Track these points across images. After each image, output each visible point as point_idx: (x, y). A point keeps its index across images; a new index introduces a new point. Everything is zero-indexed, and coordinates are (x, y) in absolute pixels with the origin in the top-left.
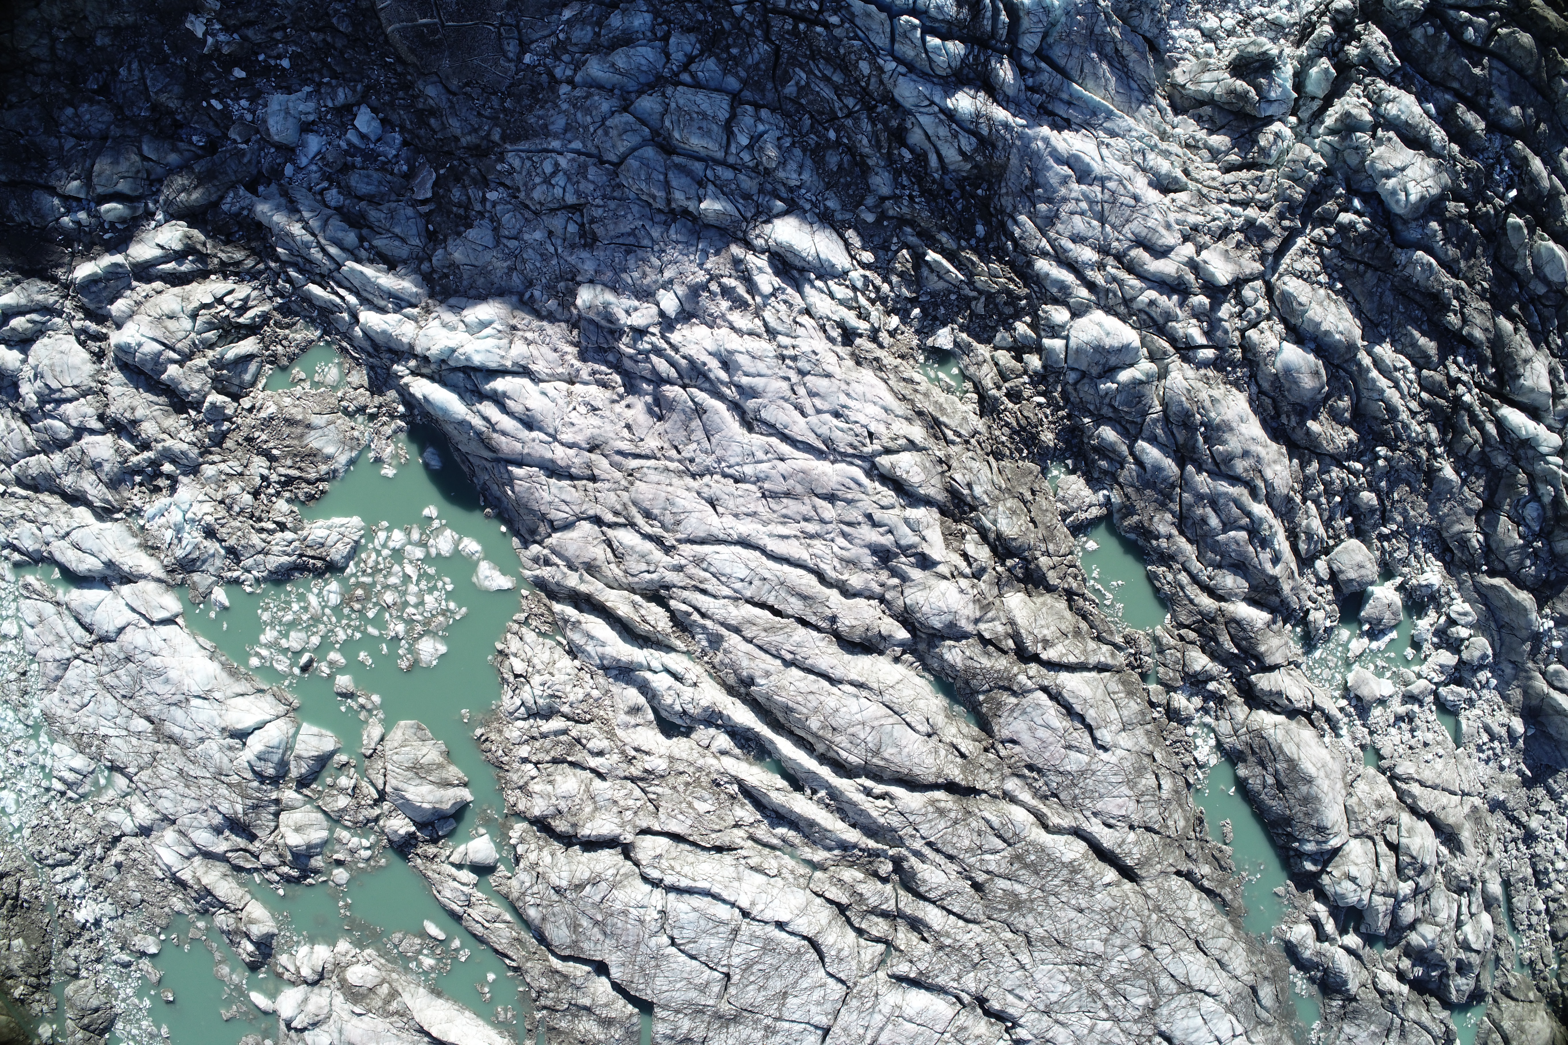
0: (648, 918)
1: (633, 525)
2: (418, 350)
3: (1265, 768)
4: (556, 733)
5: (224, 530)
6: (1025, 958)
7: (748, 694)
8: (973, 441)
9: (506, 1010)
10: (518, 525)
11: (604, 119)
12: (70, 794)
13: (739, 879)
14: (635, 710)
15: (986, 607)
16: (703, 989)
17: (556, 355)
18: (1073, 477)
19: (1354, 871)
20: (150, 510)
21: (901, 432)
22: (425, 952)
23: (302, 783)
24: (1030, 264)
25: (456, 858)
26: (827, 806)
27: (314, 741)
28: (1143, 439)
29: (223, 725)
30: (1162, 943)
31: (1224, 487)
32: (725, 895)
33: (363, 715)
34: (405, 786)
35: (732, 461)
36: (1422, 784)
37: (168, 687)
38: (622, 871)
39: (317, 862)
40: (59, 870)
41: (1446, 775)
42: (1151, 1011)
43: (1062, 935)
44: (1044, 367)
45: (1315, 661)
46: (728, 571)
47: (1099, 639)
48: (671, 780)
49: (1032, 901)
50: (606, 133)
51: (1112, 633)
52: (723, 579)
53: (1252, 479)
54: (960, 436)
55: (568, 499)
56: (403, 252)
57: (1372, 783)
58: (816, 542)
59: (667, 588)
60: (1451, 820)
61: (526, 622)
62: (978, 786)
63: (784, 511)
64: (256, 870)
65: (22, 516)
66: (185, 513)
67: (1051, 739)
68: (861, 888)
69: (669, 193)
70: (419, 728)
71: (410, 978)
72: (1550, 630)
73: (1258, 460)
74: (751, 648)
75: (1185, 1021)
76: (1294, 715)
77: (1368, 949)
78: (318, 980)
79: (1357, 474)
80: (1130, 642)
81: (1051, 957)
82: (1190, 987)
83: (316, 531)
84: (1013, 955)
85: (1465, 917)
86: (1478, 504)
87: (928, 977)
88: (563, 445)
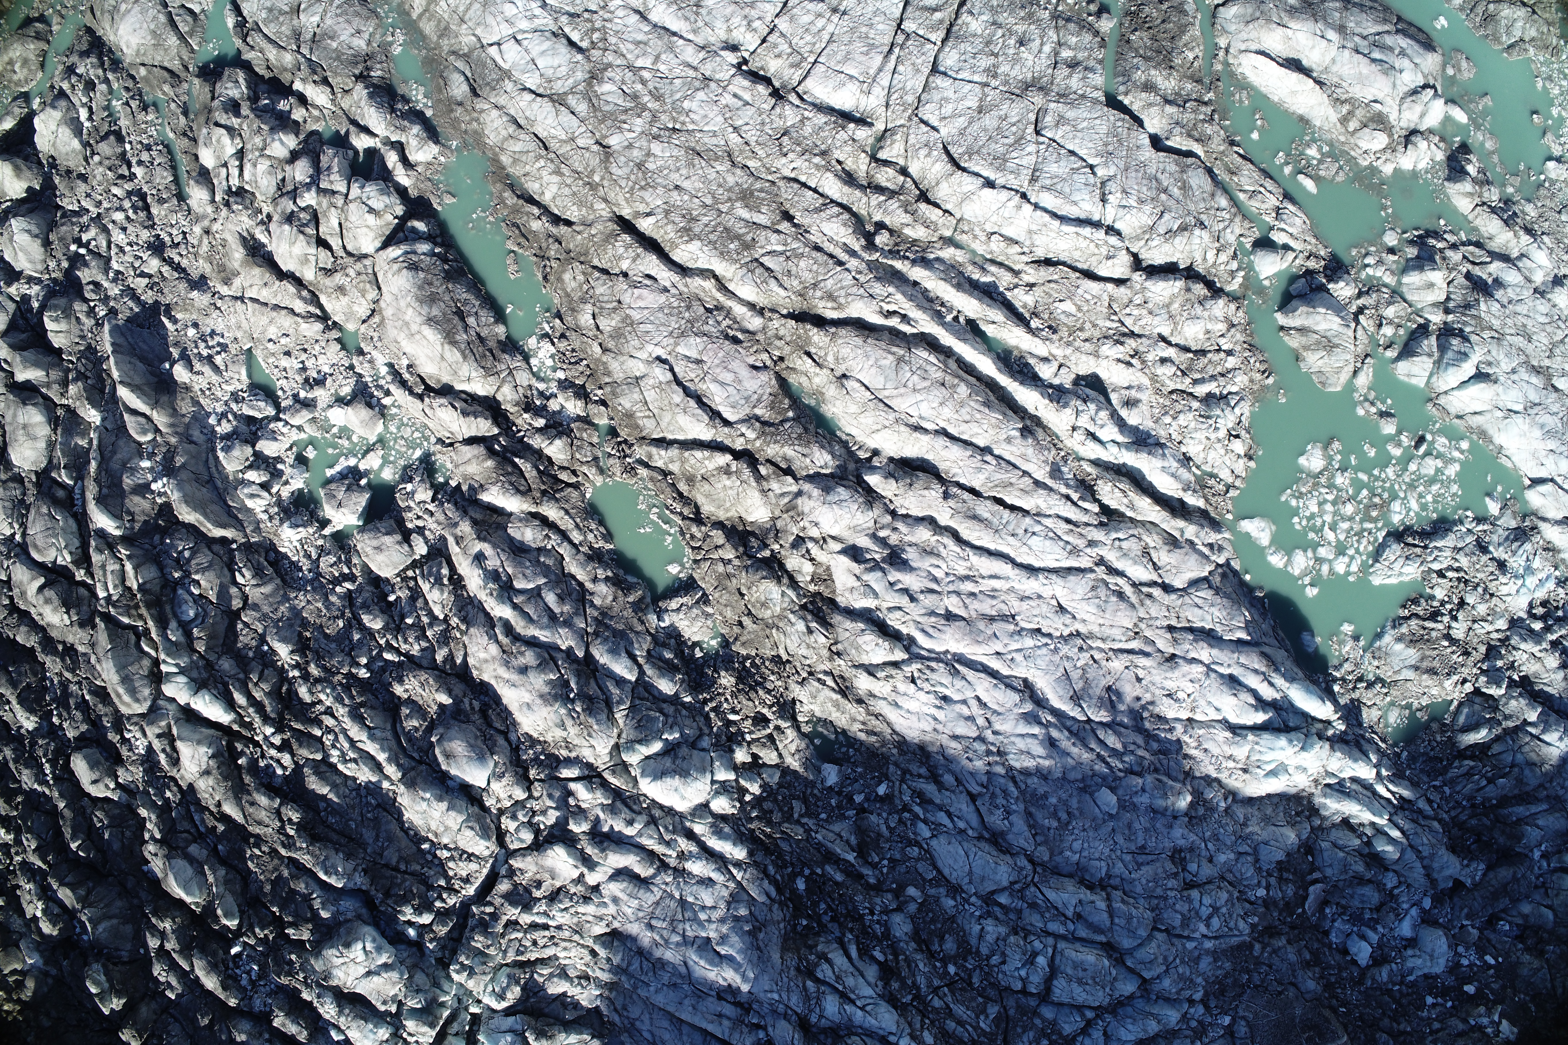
0: (1119, 195)
1: (1134, 585)
2: (1327, 745)
3: (478, 335)
4: (1202, 381)
5: (1491, 569)
6: (734, 138)
7: (1023, 418)
8: (805, 675)
9: (1241, 101)
10: (1235, 581)
11: (1167, 971)
13: (1030, 232)
14: (1130, 404)
15: (790, 508)
16: (1061, 121)
17: (1205, 746)
18: (695, 639)
19: (371, 219)
20: (1550, 585)
21: (881, 683)
23: (1423, 330)
24: (751, 854)
25: (1291, 255)
26: (943, 305)
27: (1415, 370)
28: (630, 682)
29: (1496, 387)
30: (587, 149)
31: (543, 636)
32: (1047, 217)
33: (1372, 395)
34: (1341, 329)
35: (1044, 651)
36: (291, 311)
37: (1541, 421)
38: (1143, 242)
39: (1412, 252)
41: (264, 320)
42: (594, 77)
43: (696, 162)
44: (732, 751)
45: (420, 445)
46: (1048, 543)
47: (665, 473)
48: (1097, 334)
49: (730, 199)
50: (1165, 958)
51: (652, 479)
52: (1051, 534)
53: (512, 644)
54: (819, 680)
55: (1195, 610)
56: (1335, 834)
57: (349, 315)
58: (962, 571)
59: (1101, 524)
60: (257, 271)
61: (1228, 487)
62: (791, 323)
63: (994, 602)
64: (1464, 245)
66: (1523, 586)
67: (718, 370)
68: (907, 218)
69: (1108, 906)
70: (1323, 384)
71: (1328, 136)
72: (155, 480)
73: (507, 664)
74: (1025, 467)
75: (556, 64)
76: (446, 391)
77: (343, 132)
78: (1411, 136)
79: (390, 647)
80: (630, 470)
81: (706, 140)
82: (553, 101)
83: (1412, 571)
84: (747, 143)
85: (234, 164)
86: (247, 617)
87: (835, 123)
88: (1201, 662)
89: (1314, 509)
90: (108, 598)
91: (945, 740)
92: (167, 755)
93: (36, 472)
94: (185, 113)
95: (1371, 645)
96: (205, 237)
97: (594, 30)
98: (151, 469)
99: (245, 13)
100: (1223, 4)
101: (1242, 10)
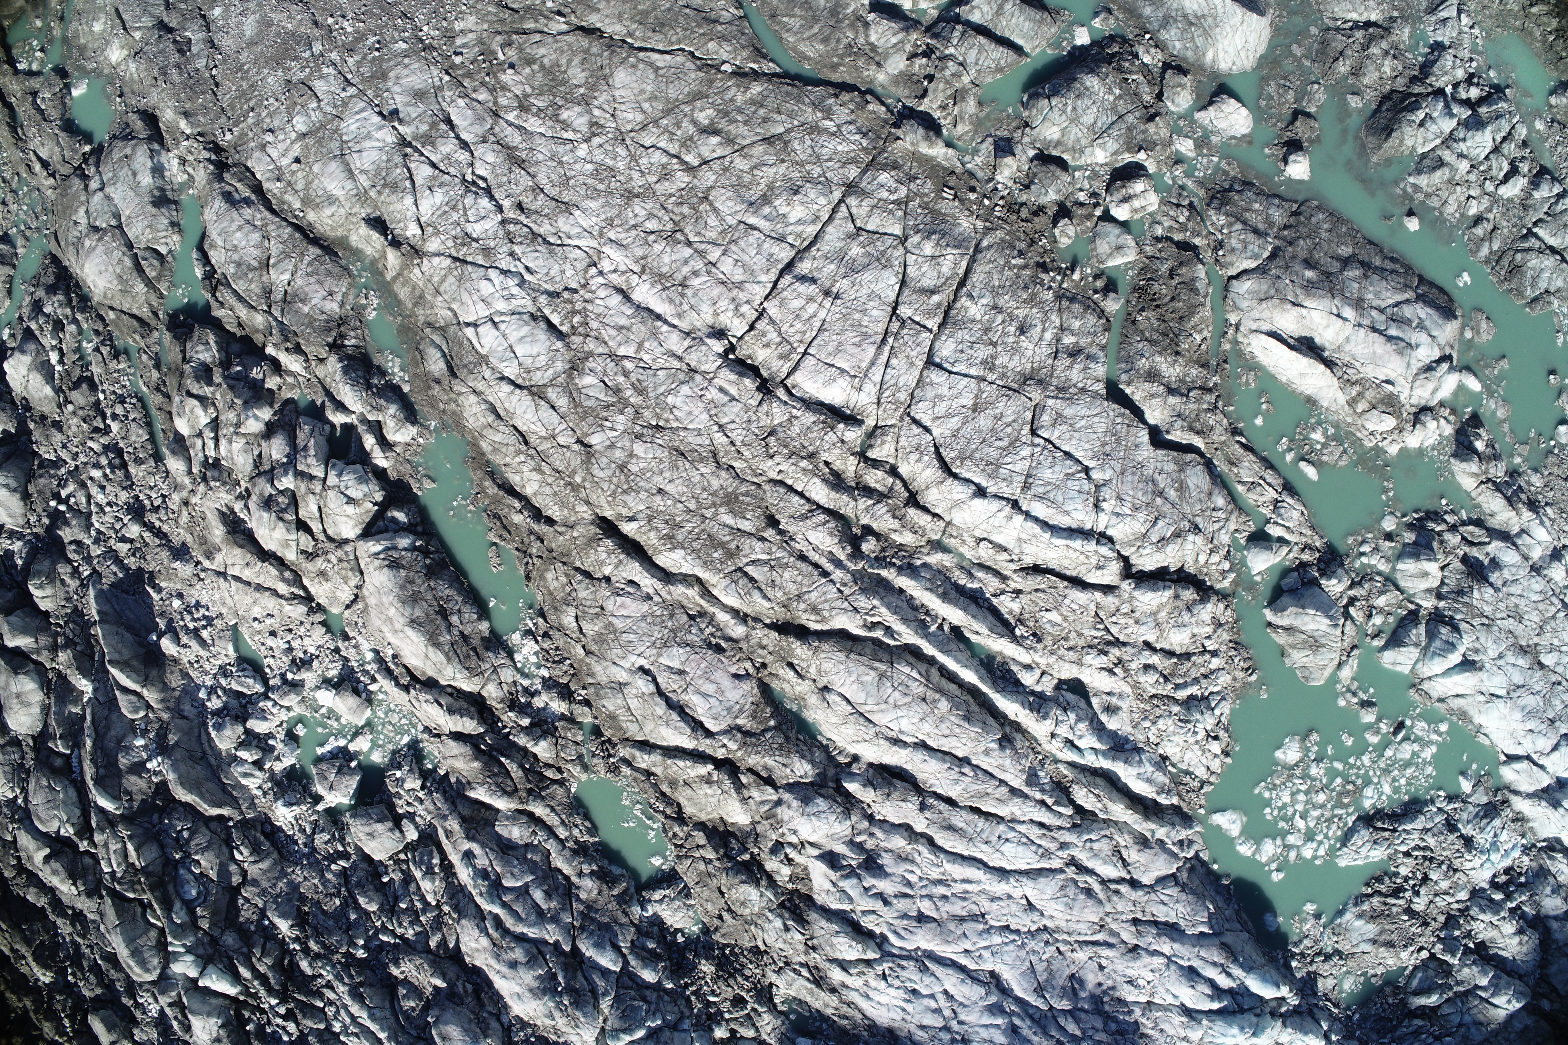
0: (1113, 502)
1: (1104, 882)
2: (1279, 1024)
3: (462, 633)
4: (1185, 686)
5: (1457, 847)
6: (720, 438)
7: (1002, 725)
8: (781, 964)
9: (1247, 383)
10: (1203, 872)
14: (1111, 710)
15: (770, 816)
16: (1059, 419)
17: (1161, 1027)
18: (678, 926)
19: (350, 509)
21: (853, 978)
22: (1319, 447)
23: (1414, 617)
25: (1285, 550)
26: (927, 613)
27: (1400, 659)
28: (614, 972)
29: (1480, 674)
30: (567, 447)
31: (532, 933)
32: (1037, 529)
34: (1326, 630)
35: (1011, 947)
36: (275, 593)
37: (1522, 704)
38: (1135, 548)
39: (1409, 537)
41: (248, 600)
42: (575, 368)
43: (680, 464)
44: (712, 1030)
45: (407, 732)
46: (1020, 849)
47: (648, 774)
48: (1082, 642)
49: (714, 504)
51: (635, 779)
52: (1024, 840)
53: (503, 937)
54: (795, 970)
55: (1160, 907)
57: (333, 599)
58: (935, 874)
59: (1075, 826)
60: (238, 551)
61: (1203, 783)
62: (774, 635)
63: (965, 904)
64: (1464, 523)
66: (1488, 860)
67: (700, 682)
68: (895, 524)
70: (1306, 678)
71: (1335, 418)
72: (149, 759)
73: (497, 957)
74: (1002, 776)
75: (534, 353)
76: (430, 685)
77: (319, 403)
78: (1422, 413)
79: (384, 929)
80: (614, 769)
81: (690, 439)
82: (532, 394)
84: (732, 443)
85: (209, 434)
86: (247, 892)
87: (824, 422)
88: (1162, 954)
89: (1287, 799)
90: (113, 873)
91: (913, 1028)
92: (179, 1022)
93: (33, 737)
94: (158, 366)
95: (1332, 921)
96: (184, 509)
97: (575, 312)
98: (145, 747)
99: (213, 262)
100: (1237, 277)
101: (1256, 286)
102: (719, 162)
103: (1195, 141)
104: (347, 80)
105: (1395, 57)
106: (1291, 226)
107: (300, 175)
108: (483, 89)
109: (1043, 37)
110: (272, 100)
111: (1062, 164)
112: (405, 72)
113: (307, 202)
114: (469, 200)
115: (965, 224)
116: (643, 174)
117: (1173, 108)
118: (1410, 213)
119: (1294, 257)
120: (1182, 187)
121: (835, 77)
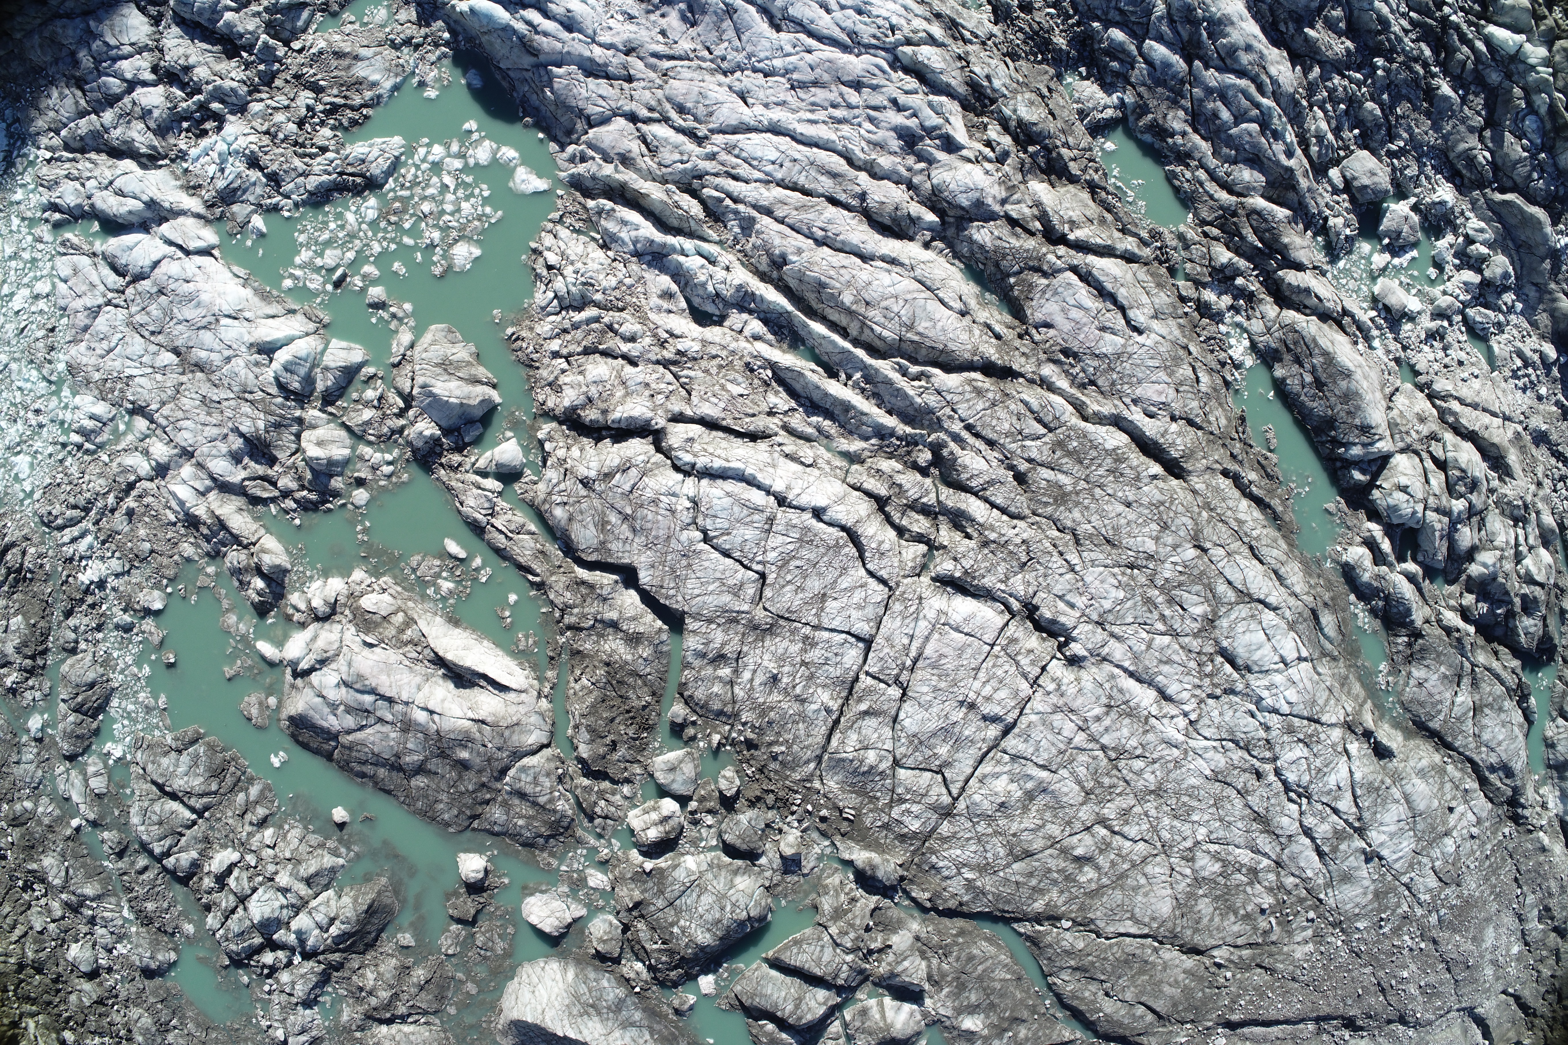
0: (679, 508)
1: (666, 120)
3: (1301, 365)
4: (588, 321)
5: (267, 158)
6: (1074, 558)
7: (781, 279)
8: (989, 43)
9: (527, 637)
10: (555, 128)
12: (87, 445)
14: (667, 295)
15: (1012, 189)
16: (736, 591)
18: (1086, 83)
19: (1404, 481)
20: (193, 152)
21: (922, 28)
22: (444, 574)
23: (329, 399)
25: (481, 464)
26: (863, 390)
27: (343, 354)
28: (1150, 38)
29: (252, 340)
30: (1215, 544)
31: (1231, 79)
32: (760, 477)
33: (393, 325)
34: (433, 381)
35: (762, 55)
36: (1462, 402)
37: (199, 310)
38: (653, 460)
39: (337, 483)
40: (67, 531)
41: (1484, 395)
42: (1211, 621)
43: (1111, 532)
45: (1340, 271)
46: (759, 154)
47: (1124, 231)
48: (704, 364)
49: (1077, 493)
51: (1136, 226)
52: (755, 163)
53: (1257, 75)
54: (977, 36)
55: (605, 94)
57: (1410, 397)
58: (844, 128)
59: (700, 177)
60: (1496, 440)
61: (560, 221)
62: (1015, 367)
63: (812, 100)
64: (273, 500)
65: (67, 177)
66: (230, 145)
67: (1085, 320)
68: (900, 479)
70: (450, 331)
71: (426, 606)
73: (1261, 57)
74: (781, 228)
75: (1248, 634)
76: (1325, 316)
78: (328, 615)
79: (1359, 84)
80: (1156, 235)
81: (1101, 556)
82: (1249, 595)
83: (358, 149)
84: (1061, 554)
85: (1523, 549)
86: (1478, 121)
87: (974, 578)
88: (600, 45)
89: (465, 205)
96: (1540, 480)
97: (1210, 675)
99: (1520, 712)
100: (543, 747)
101: (523, 738)
102: (1075, 830)
103: (586, 885)
104: (1409, 889)
105: (361, 989)
106: (481, 804)
107: (1448, 797)
108: (1289, 887)
109: (750, 979)
110: (1472, 866)
111: (731, 851)
112: (1358, 900)
113: (1442, 772)
114: (1306, 778)
115: (832, 784)
116: (1146, 814)
117: (611, 917)
118: (341, 826)
119: (480, 772)
120: (600, 836)
121: (960, 923)
